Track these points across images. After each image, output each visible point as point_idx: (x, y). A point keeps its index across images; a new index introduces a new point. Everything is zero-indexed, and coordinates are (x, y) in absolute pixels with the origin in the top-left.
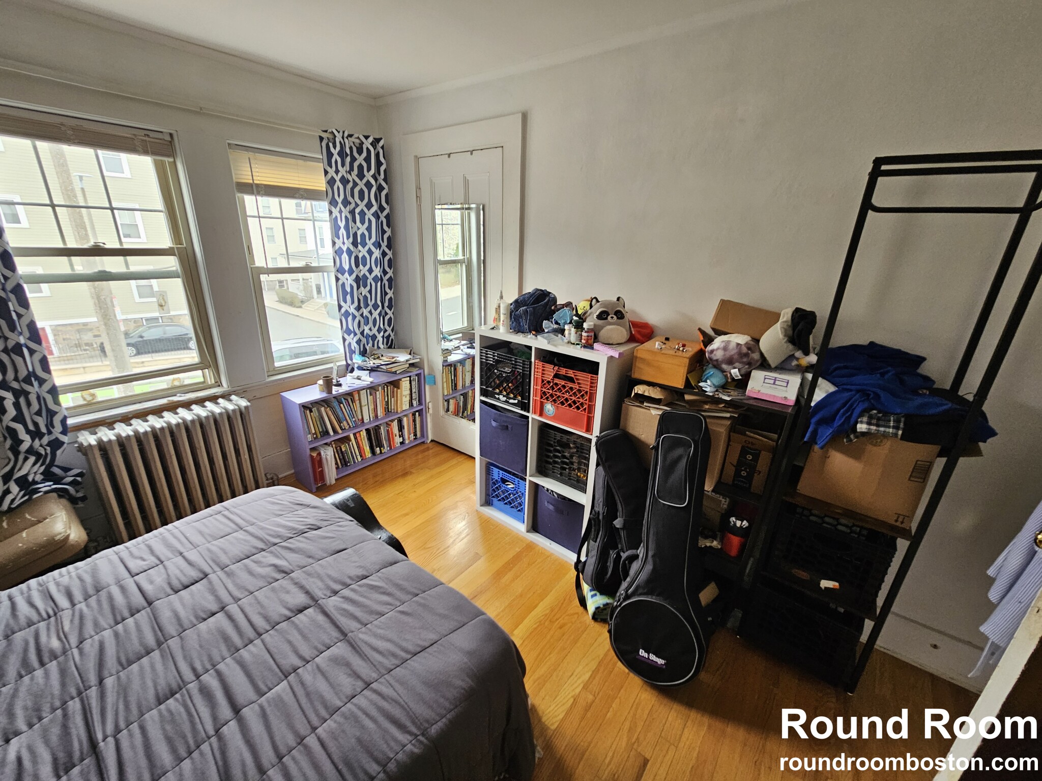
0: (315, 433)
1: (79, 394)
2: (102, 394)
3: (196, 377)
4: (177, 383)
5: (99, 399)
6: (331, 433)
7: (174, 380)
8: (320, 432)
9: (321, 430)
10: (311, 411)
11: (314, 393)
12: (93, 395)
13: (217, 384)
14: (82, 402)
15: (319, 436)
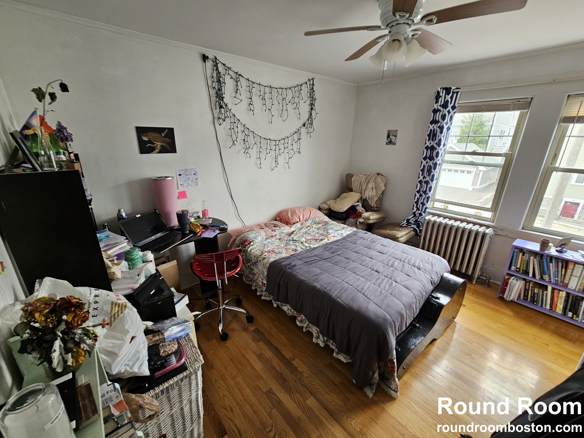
0: (519, 269)
1: (443, 204)
2: (451, 207)
3: (488, 215)
4: (478, 214)
5: (449, 209)
6: (531, 275)
7: (478, 212)
8: (523, 270)
9: (524, 269)
10: (523, 255)
11: (536, 247)
12: (447, 207)
13: (493, 221)
14: (443, 208)
15: (521, 272)
